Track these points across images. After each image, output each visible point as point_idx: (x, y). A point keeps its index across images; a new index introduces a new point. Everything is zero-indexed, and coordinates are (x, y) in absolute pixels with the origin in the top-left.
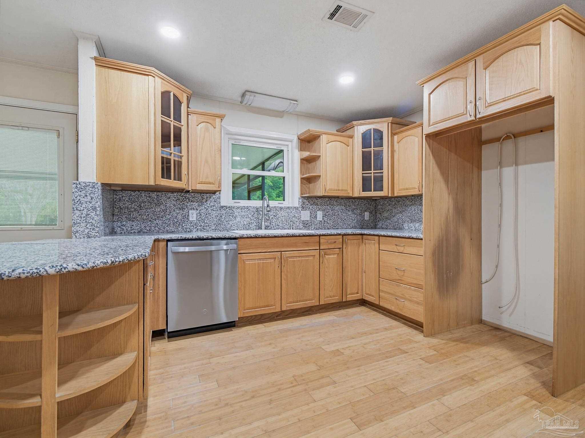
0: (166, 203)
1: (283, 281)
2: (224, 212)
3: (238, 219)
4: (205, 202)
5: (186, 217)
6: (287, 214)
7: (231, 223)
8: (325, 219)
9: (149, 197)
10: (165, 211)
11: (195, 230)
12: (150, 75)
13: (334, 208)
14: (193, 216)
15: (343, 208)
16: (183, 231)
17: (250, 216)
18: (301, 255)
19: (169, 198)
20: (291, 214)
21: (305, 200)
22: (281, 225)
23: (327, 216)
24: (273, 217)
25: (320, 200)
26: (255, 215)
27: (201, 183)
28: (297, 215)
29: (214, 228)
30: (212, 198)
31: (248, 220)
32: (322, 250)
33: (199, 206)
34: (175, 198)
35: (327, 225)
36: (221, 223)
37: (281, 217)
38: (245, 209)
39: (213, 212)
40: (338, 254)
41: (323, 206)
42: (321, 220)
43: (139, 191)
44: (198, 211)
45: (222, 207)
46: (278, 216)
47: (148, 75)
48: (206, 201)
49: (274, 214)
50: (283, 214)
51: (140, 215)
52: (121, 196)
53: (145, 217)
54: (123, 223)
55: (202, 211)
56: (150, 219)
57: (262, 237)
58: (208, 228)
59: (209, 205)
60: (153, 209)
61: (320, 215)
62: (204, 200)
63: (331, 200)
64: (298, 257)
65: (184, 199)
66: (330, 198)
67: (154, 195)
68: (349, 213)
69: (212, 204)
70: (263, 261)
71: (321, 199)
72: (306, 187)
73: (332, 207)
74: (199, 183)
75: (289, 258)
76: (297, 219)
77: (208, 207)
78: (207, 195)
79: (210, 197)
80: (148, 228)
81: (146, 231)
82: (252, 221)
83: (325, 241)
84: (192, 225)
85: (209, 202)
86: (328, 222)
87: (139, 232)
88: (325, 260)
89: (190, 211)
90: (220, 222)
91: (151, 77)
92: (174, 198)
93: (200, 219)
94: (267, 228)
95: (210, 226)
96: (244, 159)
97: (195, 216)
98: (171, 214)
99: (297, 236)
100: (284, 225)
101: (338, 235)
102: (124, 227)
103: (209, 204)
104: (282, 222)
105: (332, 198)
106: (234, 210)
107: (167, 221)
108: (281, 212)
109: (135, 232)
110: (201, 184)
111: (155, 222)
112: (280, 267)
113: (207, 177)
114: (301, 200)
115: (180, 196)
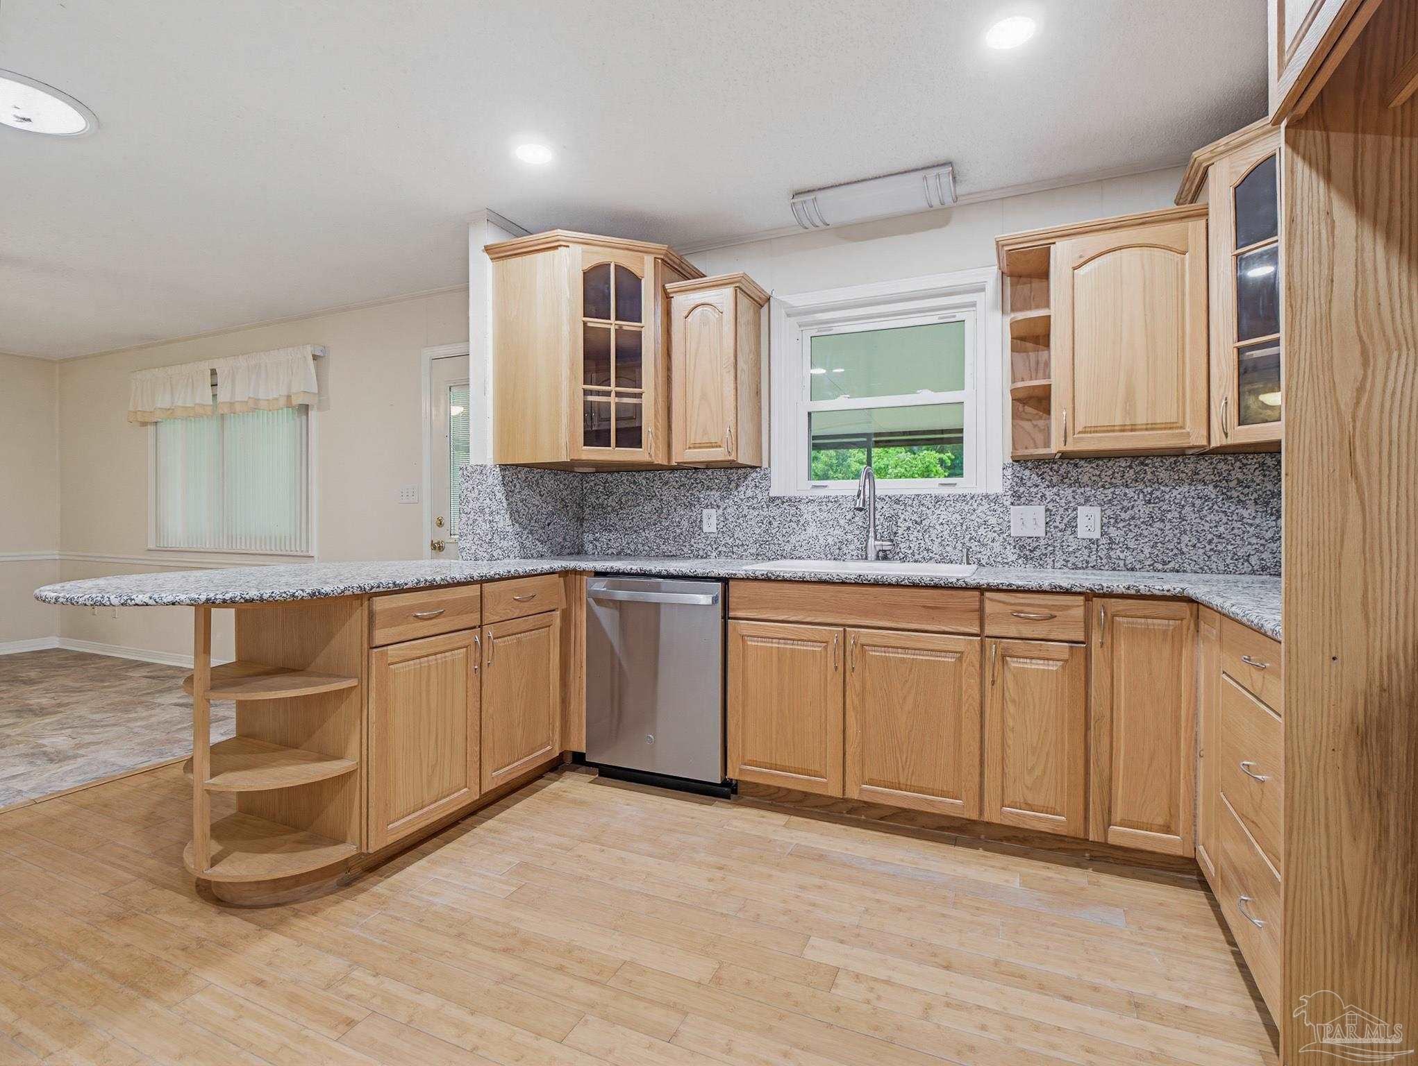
0: (661, 495)
1: (851, 714)
2: (777, 512)
3: (812, 530)
4: (734, 489)
5: (697, 524)
6: (957, 516)
7: (793, 539)
8: (1113, 532)
9: (635, 483)
10: (659, 511)
11: (714, 554)
12: (560, 246)
13: (1158, 493)
14: (710, 522)
15: (1210, 491)
16: (691, 555)
17: (842, 522)
18: (909, 644)
19: (667, 483)
20: (973, 517)
21: (1027, 472)
22: (936, 548)
23: (1121, 525)
24: (911, 525)
25: (1087, 467)
26: (857, 519)
27: (695, 446)
28: (993, 521)
29: (753, 551)
30: (750, 479)
31: (836, 532)
32: (993, 640)
33: (723, 498)
34: (677, 482)
35: (1122, 556)
36: (770, 539)
37: (938, 527)
38: (830, 504)
39: (751, 511)
40: (1066, 661)
41: (1103, 486)
42: (1096, 535)
43: (618, 472)
44: (721, 509)
45: (772, 500)
46: (925, 523)
47: (555, 248)
48: (737, 486)
49: (915, 517)
50: (945, 516)
51: (620, 520)
52: (592, 484)
53: (627, 525)
54: (597, 535)
55: (729, 510)
56: (635, 528)
57: (785, 580)
58: (741, 549)
59: (743, 497)
60: (641, 507)
61: (1089, 521)
62: (733, 485)
63: (1142, 463)
64: (900, 650)
65: (693, 484)
66: (1139, 457)
67: (640, 479)
68: (1245, 513)
69: (749, 493)
70: (794, 647)
71: (1094, 465)
72: (1035, 426)
73: (1149, 489)
74: (690, 448)
75: (870, 648)
76: (995, 532)
77: (742, 500)
78: (740, 471)
79: (745, 478)
80: (632, 547)
81: (629, 552)
82: (850, 537)
83: (1009, 609)
84: (708, 542)
85: (742, 489)
86: (1132, 545)
87: (619, 554)
88: (1009, 676)
89: (705, 511)
90: (767, 536)
91: (562, 248)
92: (674, 483)
93: (725, 529)
94: (884, 556)
95: (746, 547)
96: (843, 370)
97: (714, 521)
98: (670, 517)
99: (890, 585)
100: (948, 549)
101: (1058, 593)
102: (597, 544)
103: (742, 493)
104: (939, 540)
105: (1147, 457)
106: (802, 507)
107: (663, 533)
108: (938, 512)
109: (612, 553)
110: (695, 448)
111: (643, 534)
112: (841, 669)
113: (705, 432)
114: (1009, 472)
115: (686, 477)
